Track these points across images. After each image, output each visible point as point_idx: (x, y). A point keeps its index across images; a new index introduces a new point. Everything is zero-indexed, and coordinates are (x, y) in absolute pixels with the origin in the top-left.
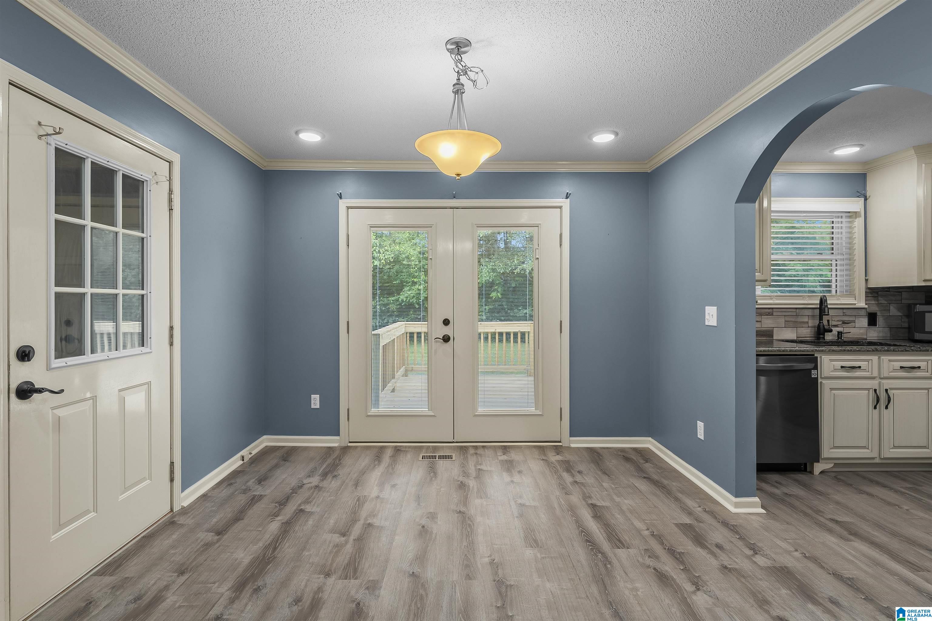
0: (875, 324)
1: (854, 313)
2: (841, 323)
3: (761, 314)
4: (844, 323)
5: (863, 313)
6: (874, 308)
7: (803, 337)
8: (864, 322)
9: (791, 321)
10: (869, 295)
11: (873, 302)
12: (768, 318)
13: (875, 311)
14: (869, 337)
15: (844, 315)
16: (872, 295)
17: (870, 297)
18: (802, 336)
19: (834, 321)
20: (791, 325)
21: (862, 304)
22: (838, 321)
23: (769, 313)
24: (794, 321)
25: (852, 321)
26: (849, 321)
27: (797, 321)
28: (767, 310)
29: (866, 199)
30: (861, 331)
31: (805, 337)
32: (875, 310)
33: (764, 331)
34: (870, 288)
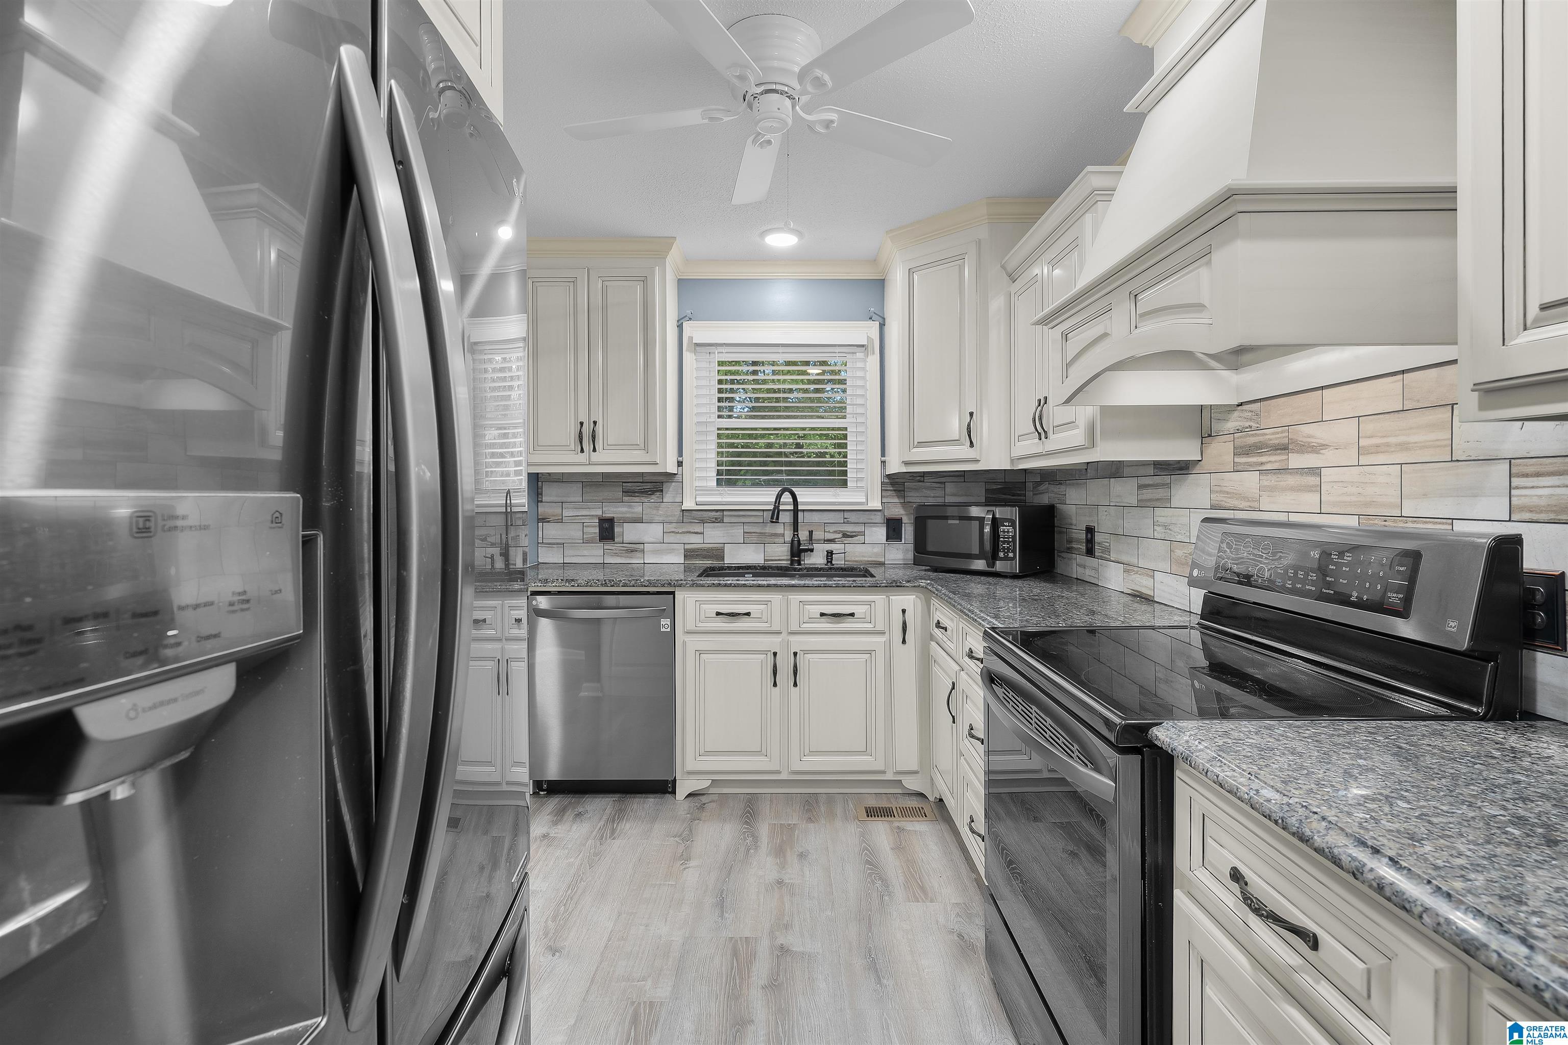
0: (899, 538)
1: (863, 518)
2: (840, 535)
3: (702, 520)
4: (845, 535)
5: (878, 518)
6: (897, 510)
7: (776, 560)
8: (880, 533)
9: (754, 533)
10: (888, 488)
11: (896, 500)
12: (714, 527)
13: (898, 515)
14: (889, 560)
15: (846, 522)
16: (895, 488)
17: (891, 490)
18: (773, 558)
19: (829, 532)
20: (754, 540)
21: (876, 504)
22: (835, 532)
23: (716, 519)
24: (760, 533)
25: (859, 532)
26: (855, 532)
27: (765, 533)
28: (714, 513)
29: (882, 326)
30: (875, 550)
31: (779, 560)
32: (899, 513)
33: (708, 550)
34: (888, 476)
